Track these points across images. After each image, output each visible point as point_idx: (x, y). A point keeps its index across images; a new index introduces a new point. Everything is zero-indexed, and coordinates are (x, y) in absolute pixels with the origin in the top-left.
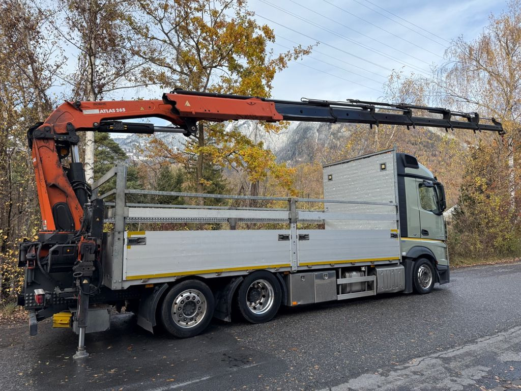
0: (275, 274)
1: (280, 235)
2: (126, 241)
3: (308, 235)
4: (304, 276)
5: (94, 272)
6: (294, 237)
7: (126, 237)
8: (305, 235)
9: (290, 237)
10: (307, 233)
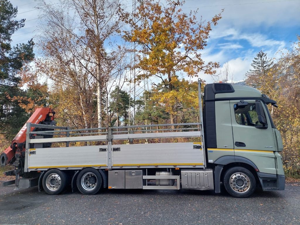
0: (98, 170)
1: (100, 149)
2: (29, 152)
3: (119, 148)
4: (117, 172)
5: (19, 165)
6: (110, 149)
7: (29, 151)
8: (118, 148)
9: (107, 149)
10: (118, 147)
